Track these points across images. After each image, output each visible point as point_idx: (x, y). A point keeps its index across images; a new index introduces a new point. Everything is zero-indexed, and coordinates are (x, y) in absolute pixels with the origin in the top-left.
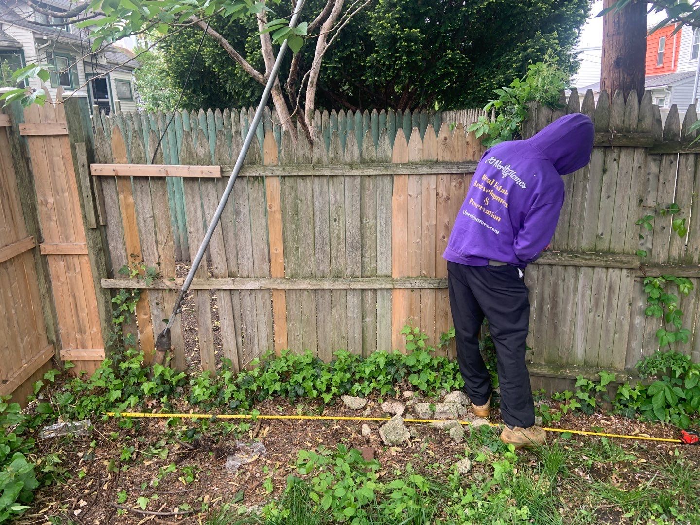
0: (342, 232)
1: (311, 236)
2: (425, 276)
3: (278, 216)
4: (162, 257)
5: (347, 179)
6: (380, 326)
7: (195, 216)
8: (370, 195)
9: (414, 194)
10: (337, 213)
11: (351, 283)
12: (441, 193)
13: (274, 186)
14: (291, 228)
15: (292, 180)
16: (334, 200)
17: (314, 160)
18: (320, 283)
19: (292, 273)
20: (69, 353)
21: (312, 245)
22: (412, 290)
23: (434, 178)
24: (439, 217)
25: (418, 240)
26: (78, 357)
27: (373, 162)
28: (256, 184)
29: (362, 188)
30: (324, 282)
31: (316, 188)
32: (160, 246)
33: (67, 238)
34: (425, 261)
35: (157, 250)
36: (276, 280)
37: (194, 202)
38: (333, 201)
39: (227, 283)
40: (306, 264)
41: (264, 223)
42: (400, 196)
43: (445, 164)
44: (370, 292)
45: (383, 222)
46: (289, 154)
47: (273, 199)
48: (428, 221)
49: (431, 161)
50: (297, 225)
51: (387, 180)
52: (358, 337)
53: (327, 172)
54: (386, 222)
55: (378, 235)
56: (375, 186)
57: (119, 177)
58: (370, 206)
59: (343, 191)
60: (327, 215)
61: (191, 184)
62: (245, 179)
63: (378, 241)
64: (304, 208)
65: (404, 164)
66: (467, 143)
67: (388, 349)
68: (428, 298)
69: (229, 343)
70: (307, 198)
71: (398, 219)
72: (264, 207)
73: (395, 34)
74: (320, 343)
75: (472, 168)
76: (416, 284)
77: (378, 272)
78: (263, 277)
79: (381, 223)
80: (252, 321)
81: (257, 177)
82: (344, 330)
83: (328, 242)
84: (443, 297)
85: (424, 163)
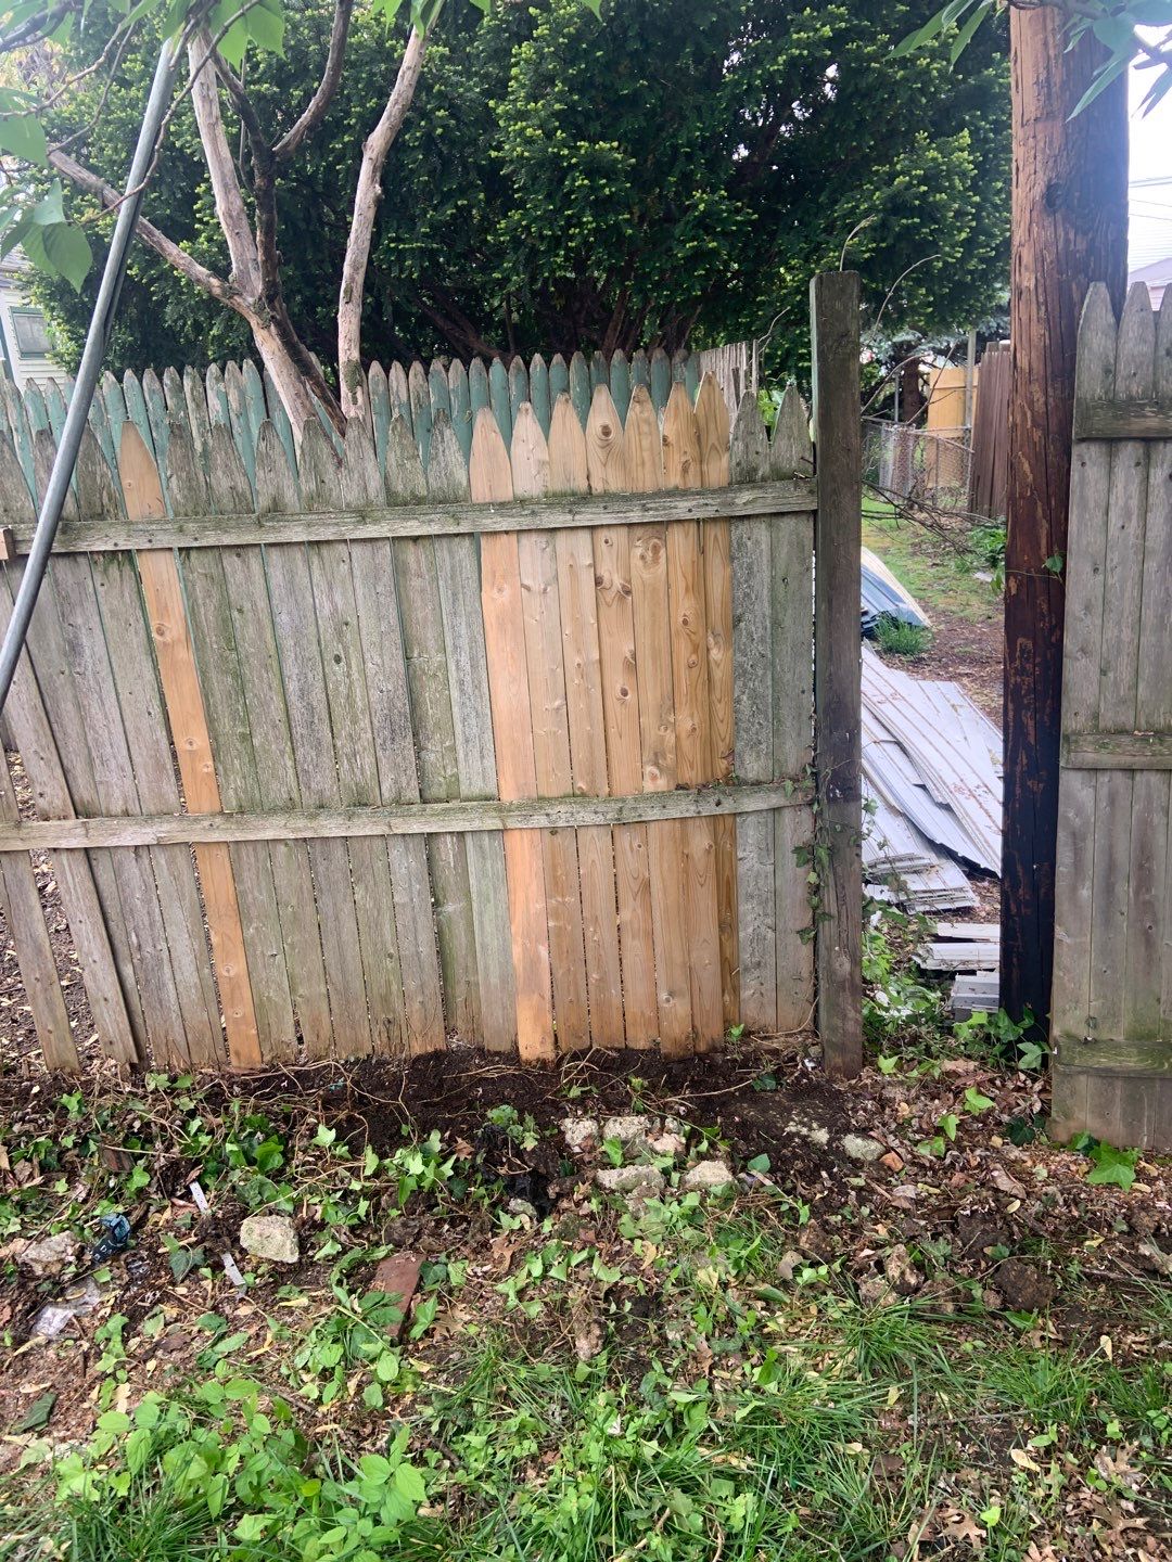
0: (358, 692)
1: (276, 704)
2: (583, 795)
3: (185, 655)
5: (357, 550)
6: (481, 922)
8: (423, 591)
9: (537, 586)
10: (340, 641)
11: (394, 821)
12: (606, 577)
13: (161, 572)
14: (221, 684)
15: (209, 557)
16: (327, 605)
17: (263, 502)
18: (314, 824)
19: (239, 799)
21: (283, 728)
22: (554, 832)
23: (585, 536)
24: (606, 639)
25: (557, 703)
27: (419, 501)
28: (114, 570)
29: (399, 571)
30: (323, 820)
31: (277, 576)
34: (580, 755)
36: (196, 820)
38: (327, 610)
39: (73, 835)
40: (274, 776)
41: (149, 675)
42: (500, 590)
43: (608, 498)
44: (448, 838)
45: (464, 659)
46: (190, 486)
47: (164, 610)
48: (579, 651)
49: (573, 494)
50: (238, 676)
51: (464, 549)
52: (427, 950)
53: (297, 534)
54: (471, 659)
55: (455, 694)
56: (432, 564)
58: (426, 618)
59: (348, 581)
60: (315, 647)
62: (82, 560)
63: (455, 709)
64: (251, 631)
65: (502, 505)
66: (665, 440)
67: (507, 978)
68: (595, 848)
69: (100, 980)
70: (254, 604)
71: (500, 651)
72: (142, 633)
73: (557, 155)
74: (332, 971)
75: (682, 508)
76: (562, 815)
77: (463, 787)
78: (164, 814)
79: (458, 662)
80: (152, 925)
81: (114, 553)
82: (388, 937)
83: (325, 716)
84: (635, 845)
85: (555, 500)
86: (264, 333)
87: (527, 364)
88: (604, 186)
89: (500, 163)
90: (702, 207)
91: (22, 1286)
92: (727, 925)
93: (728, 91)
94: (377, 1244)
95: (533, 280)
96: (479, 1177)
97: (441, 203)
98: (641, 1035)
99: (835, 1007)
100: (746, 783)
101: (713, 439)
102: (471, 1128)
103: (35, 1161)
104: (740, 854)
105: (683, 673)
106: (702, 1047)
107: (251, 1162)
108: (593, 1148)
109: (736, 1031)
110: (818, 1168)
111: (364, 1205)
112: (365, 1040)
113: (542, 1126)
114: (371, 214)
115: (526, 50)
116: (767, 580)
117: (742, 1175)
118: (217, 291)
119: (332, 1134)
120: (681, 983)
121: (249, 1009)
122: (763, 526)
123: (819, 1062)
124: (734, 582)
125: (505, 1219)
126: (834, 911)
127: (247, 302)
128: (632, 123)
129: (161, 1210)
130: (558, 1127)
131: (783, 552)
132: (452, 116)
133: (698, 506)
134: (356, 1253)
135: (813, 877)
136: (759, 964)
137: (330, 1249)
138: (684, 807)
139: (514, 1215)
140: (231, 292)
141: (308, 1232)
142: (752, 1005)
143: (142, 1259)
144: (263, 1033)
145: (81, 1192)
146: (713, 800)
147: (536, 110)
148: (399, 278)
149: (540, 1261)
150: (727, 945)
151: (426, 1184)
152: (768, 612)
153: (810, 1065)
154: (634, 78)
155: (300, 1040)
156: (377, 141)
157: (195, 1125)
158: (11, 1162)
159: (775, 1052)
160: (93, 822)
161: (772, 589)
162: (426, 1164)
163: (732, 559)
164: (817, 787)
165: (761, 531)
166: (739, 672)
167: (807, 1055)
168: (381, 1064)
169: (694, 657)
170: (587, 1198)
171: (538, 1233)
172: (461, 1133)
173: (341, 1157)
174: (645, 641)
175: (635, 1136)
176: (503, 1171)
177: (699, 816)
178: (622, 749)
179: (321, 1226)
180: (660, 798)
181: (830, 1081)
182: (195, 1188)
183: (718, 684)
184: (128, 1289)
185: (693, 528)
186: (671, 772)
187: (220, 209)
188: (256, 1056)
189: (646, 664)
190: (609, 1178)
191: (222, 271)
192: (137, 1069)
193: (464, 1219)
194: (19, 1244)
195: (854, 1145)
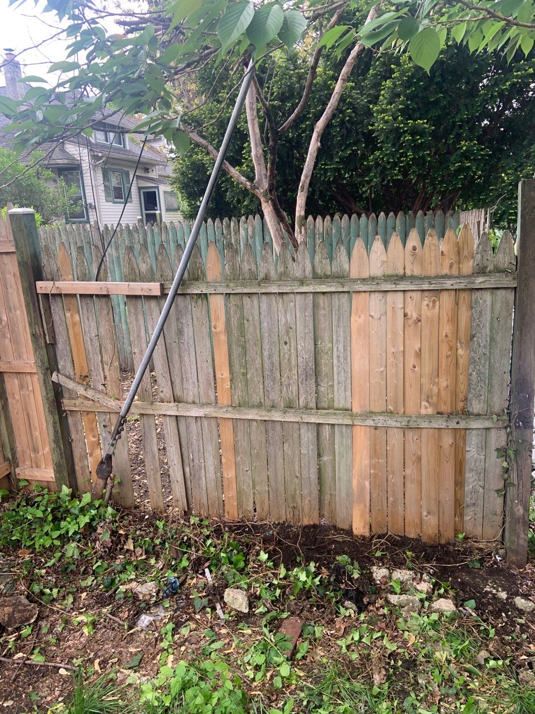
0: (293, 358)
1: (259, 360)
2: (391, 412)
3: (223, 338)
4: (108, 378)
5: (298, 297)
6: (339, 467)
7: (139, 336)
8: (325, 315)
9: (376, 315)
10: (288, 335)
11: (304, 416)
12: (409, 313)
13: (217, 303)
14: (237, 351)
15: (238, 297)
16: (283, 320)
17: (261, 275)
18: (269, 414)
19: (239, 400)
20: (25, 472)
21: (260, 371)
22: (376, 428)
23: (401, 295)
24: (407, 342)
25: (382, 369)
26: (31, 476)
27: (327, 277)
28: (200, 301)
29: (315, 306)
30: (273, 413)
31: (264, 306)
32: (105, 366)
33: (20, 357)
34: (391, 394)
35: (103, 369)
36: (221, 408)
37: (137, 320)
39: (171, 409)
40: (254, 392)
41: (209, 345)
42: (359, 317)
43: (413, 278)
44: (327, 426)
45: (341, 347)
46: (233, 268)
47: (217, 319)
48: (394, 346)
49: (397, 276)
50: (244, 348)
51: (345, 298)
52: (314, 476)
53: (274, 289)
54: (344, 346)
55: (335, 362)
56: (331, 305)
57: (66, 295)
58: (325, 327)
59: (293, 310)
60: (277, 337)
61: (134, 301)
62: (188, 297)
63: (335, 368)
64: (251, 329)
65: (364, 280)
66: (442, 252)
67: (349, 495)
68: (396, 438)
69: (176, 473)
70: (253, 318)
71: (357, 344)
72: (208, 327)
73: (398, 128)
74: (271, 480)
75: (448, 284)
76: (380, 421)
77: (335, 404)
78: (208, 404)
79: (338, 348)
80: (199, 451)
81: (201, 294)
82: (297, 468)
83: (278, 367)
84: (415, 439)
85: (388, 278)
86: (266, 204)
87: (377, 216)
88: (418, 139)
89: (373, 131)
90: (464, 148)
91: (134, 603)
92: (459, 483)
93: (481, 98)
94: (283, 611)
95: (383, 180)
96: (331, 587)
97: (345, 149)
98: (412, 531)
99: (513, 531)
100: (472, 414)
101: (466, 253)
102: (328, 564)
103: (144, 548)
104: (468, 449)
105: (444, 361)
106: (443, 542)
107: (231, 563)
108: (386, 583)
109: (461, 536)
110: (500, 611)
111: (278, 591)
112: (283, 514)
113: (362, 568)
114: (315, 155)
115: (389, 83)
116: (489, 318)
117: (461, 609)
118: (249, 187)
119: (266, 556)
120: (434, 508)
121: (235, 493)
122: (489, 293)
123: (504, 558)
124: (472, 319)
125: (342, 610)
126: (516, 482)
127: (260, 192)
128: (435, 112)
129: (192, 578)
130: (370, 569)
131: (498, 306)
132: (354, 112)
133: (456, 283)
134: (274, 613)
135: (505, 464)
136: (474, 504)
137: (262, 609)
138: (441, 423)
139: (347, 609)
140: (254, 188)
141: (253, 600)
142: (470, 524)
143: (183, 599)
144: (240, 505)
145: (160, 565)
146: (455, 421)
147: (391, 109)
148: (323, 180)
149: (358, 634)
150: (459, 493)
151: (307, 586)
152: (488, 333)
153: (499, 559)
154: (437, 93)
155: (255, 510)
156: (320, 124)
157: (209, 542)
158: (134, 547)
159: (481, 550)
160: (180, 405)
161: (491, 323)
162: (308, 577)
163: (472, 308)
164: (510, 420)
165: (487, 296)
166: (472, 361)
167: (497, 553)
168: (290, 526)
169: (450, 353)
170: (382, 607)
171: (358, 619)
172: (324, 565)
173: (269, 567)
174: (426, 343)
175: (407, 580)
176: (343, 586)
177: (447, 428)
178: (412, 393)
179: (259, 598)
180: (429, 417)
181: (509, 568)
182: (207, 570)
183: (461, 366)
184: (176, 612)
185: (453, 293)
186: (435, 405)
187: (253, 153)
188: (236, 515)
189: (426, 354)
190: (393, 599)
191: (251, 179)
192: (187, 514)
193: (323, 606)
194: (134, 584)
195: (520, 602)
